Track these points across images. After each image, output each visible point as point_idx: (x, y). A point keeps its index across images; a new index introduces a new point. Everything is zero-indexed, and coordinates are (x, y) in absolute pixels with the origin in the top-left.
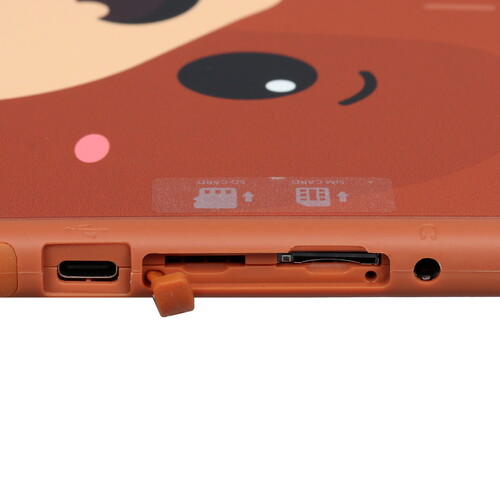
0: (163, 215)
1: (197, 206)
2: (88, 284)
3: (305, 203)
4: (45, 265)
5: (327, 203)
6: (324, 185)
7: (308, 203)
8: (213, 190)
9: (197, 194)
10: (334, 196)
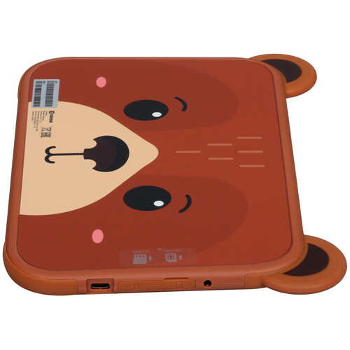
0: (124, 267)
1: (134, 263)
2: (100, 290)
3: (168, 261)
4: (87, 285)
5: (175, 261)
6: (174, 252)
7: (169, 261)
8: (139, 255)
9: (134, 258)
10: (178, 258)
